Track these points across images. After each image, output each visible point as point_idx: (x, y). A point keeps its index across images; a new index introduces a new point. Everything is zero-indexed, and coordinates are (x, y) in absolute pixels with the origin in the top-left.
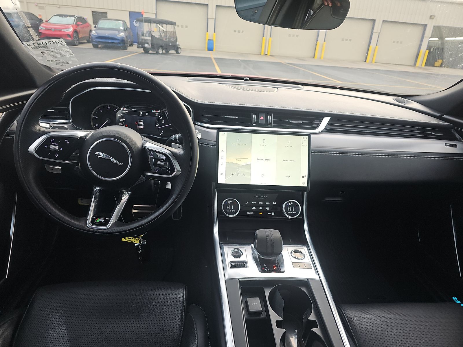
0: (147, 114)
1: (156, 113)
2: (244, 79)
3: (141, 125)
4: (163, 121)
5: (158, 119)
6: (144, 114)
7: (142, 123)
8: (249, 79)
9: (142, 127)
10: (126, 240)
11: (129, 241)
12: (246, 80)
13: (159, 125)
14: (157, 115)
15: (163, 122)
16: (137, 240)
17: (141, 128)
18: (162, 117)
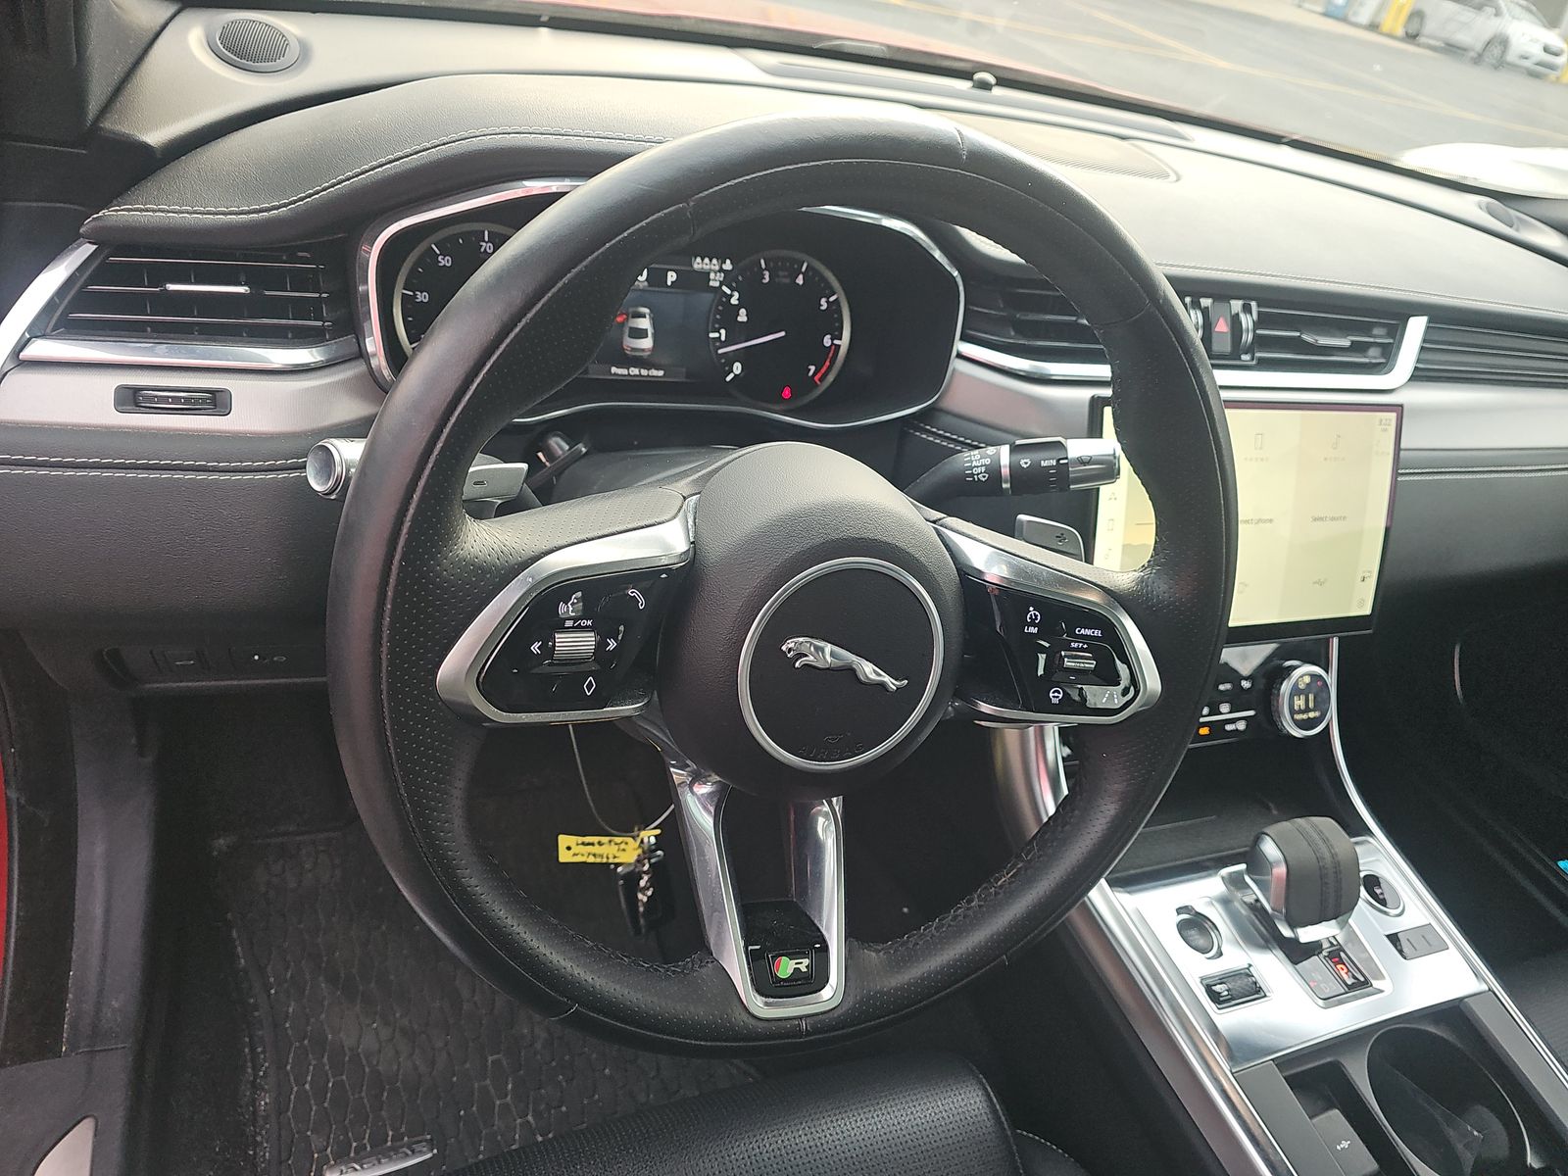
0: (672, 277)
1: (712, 276)
2: (971, 79)
3: (640, 334)
4: (743, 311)
5: (721, 303)
6: (657, 279)
7: (645, 323)
8: (992, 80)
9: (647, 343)
10: (575, 855)
11: (591, 860)
12: (985, 86)
13: (723, 331)
14: (717, 284)
15: (742, 317)
16: (623, 846)
17: (643, 350)
18: (736, 295)
